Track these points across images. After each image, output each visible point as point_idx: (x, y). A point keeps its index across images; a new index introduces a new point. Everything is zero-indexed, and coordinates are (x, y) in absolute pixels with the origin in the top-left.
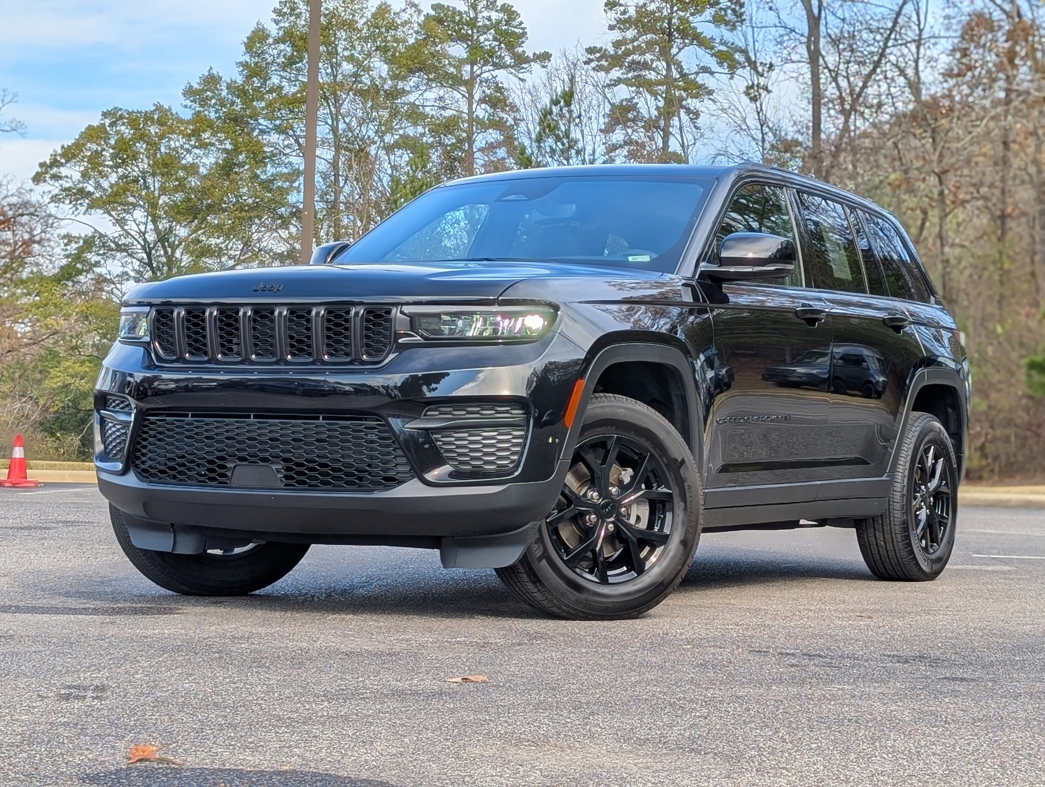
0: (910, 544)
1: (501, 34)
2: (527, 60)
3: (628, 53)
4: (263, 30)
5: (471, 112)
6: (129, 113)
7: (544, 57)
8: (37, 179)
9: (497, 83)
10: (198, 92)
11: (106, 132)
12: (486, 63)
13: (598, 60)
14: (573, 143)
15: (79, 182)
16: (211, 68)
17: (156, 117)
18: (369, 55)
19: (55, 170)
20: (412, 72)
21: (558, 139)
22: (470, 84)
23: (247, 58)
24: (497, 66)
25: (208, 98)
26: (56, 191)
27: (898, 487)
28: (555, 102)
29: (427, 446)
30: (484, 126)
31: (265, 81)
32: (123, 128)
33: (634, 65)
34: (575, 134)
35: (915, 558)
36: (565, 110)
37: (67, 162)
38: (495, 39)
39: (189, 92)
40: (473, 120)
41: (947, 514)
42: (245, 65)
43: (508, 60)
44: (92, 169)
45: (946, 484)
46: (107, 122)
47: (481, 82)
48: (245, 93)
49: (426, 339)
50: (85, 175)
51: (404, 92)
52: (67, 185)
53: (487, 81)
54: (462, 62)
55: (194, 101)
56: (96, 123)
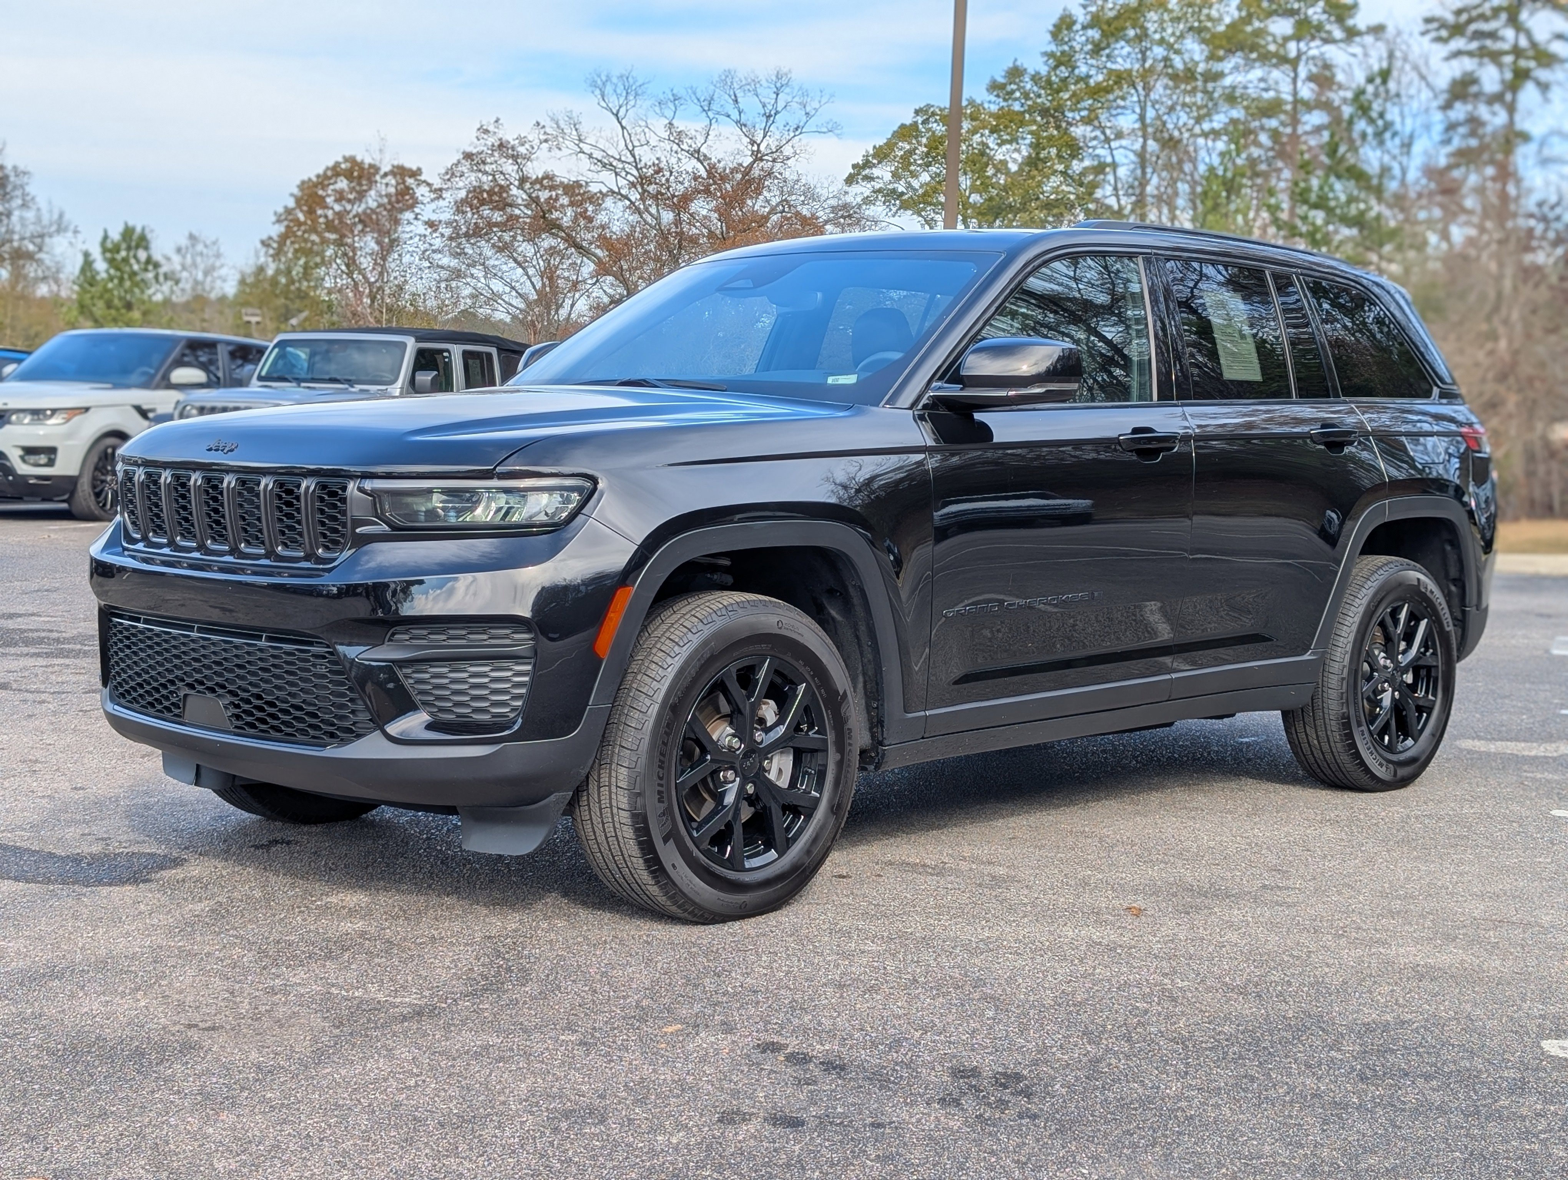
0: (1354, 745)
1: (1331, 7)
2: (1359, 33)
3: (1470, 21)
4: (1070, 16)
5: (1295, 93)
6: (941, 110)
7: (1378, 30)
8: (850, 180)
9: (1324, 60)
10: (1002, 87)
11: (917, 129)
12: (1313, 38)
13: (1438, 29)
14: (1388, 126)
15: (891, 182)
16: (1016, 60)
17: (969, 111)
18: (1182, 36)
19: (867, 172)
20: (1230, 52)
21: (1371, 121)
22: (1294, 63)
23: (1052, 47)
24: (1326, 41)
25: (1013, 92)
26: (867, 193)
27: (1335, 667)
28: (1370, 80)
29: (391, 686)
30: (1309, 106)
31: (1073, 71)
32: (935, 125)
33: (1479, 35)
34: (1393, 114)
35: (1362, 763)
36: (1382, 89)
37: (879, 162)
38: (1325, 12)
39: (995, 87)
40: (1297, 102)
41: (1434, 695)
42: (1051, 55)
43: (1338, 34)
44: (904, 170)
45: (1434, 654)
46: (920, 120)
47: (1308, 59)
48: (1049, 82)
49: (394, 528)
50: (896, 176)
51: (1220, 75)
52: (877, 186)
53: (1313, 58)
54: (1286, 39)
55: (998, 96)
56: (908, 122)
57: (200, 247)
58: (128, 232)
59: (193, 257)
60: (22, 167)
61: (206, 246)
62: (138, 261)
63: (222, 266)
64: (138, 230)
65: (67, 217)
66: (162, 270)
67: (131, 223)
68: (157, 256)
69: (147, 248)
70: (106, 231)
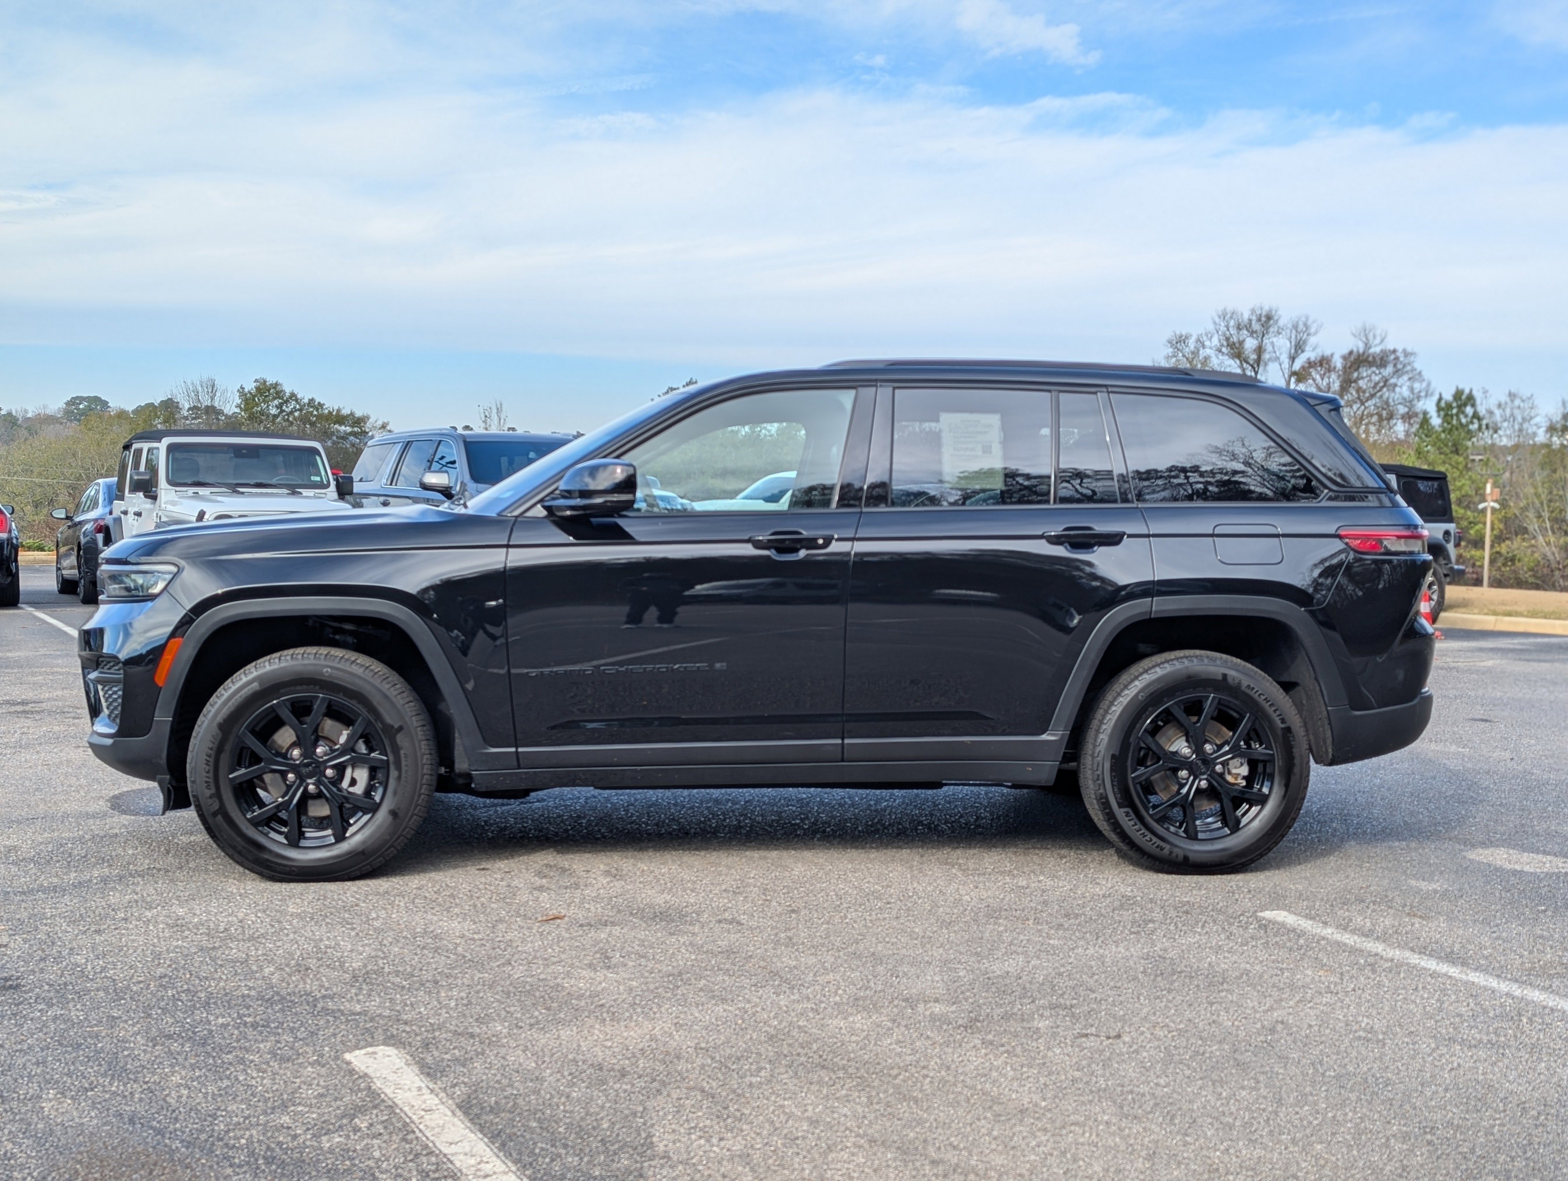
0: (1117, 825)
57: (1517, 402)
58: (1458, 394)
59: (1512, 409)
60: (1409, 350)
61: (1523, 401)
62: (1466, 416)
63: (1537, 415)
64: (1467, 391)
65: (1433, 385)
66: (1484, 422)
67: (1461, 387)
68: (1482, 410)
69: (1473, 405)
70: (1440, 395)
